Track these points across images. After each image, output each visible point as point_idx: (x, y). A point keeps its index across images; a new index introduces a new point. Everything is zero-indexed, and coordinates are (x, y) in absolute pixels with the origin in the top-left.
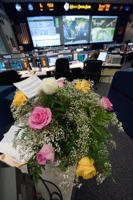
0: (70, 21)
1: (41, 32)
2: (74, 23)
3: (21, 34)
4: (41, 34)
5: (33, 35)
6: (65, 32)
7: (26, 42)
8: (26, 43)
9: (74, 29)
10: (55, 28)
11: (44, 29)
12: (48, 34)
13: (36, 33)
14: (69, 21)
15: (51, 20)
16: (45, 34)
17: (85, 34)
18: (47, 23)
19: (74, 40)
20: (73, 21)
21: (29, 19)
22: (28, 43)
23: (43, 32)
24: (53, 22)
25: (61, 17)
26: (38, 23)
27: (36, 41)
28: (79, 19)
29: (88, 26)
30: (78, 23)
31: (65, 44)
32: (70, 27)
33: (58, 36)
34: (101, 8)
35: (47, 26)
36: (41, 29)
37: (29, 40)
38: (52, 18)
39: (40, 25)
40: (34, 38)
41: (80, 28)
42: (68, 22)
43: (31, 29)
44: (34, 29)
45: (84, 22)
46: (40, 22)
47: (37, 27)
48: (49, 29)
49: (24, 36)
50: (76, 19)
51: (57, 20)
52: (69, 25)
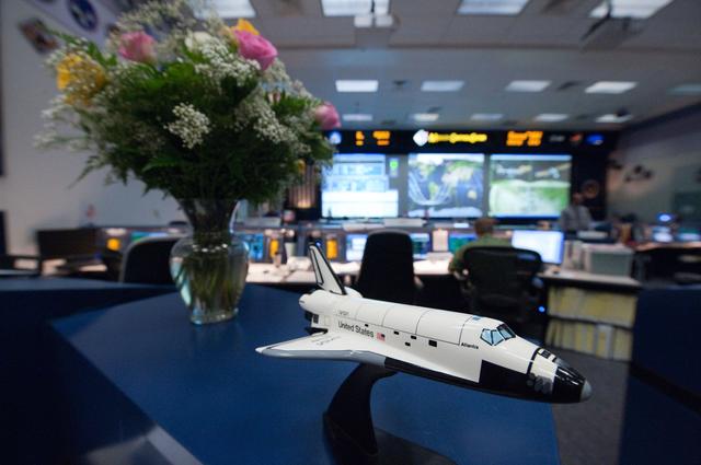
0: (429, 166)
1: (350, 184)
2: (439, 171)
4: (349, 189)
5: (326, 191)
6: (414, 190)
7: (304, 204)
8: (304, 206)
9: (439, 182)
10: (386, 178)
11: (357, 178)
12: (365, 189)
13: (335, 185)
14: (425, 165)
15: (381, 162)
16: (358, 189)
17: (472, 194)
18: (367, 167)
19: (438, 208)
20: (437, 165)
22: (309, 205)
23: (354, 186)
24: (383, 165)
25: (403, 157)
27: (331, 202)
28: (455, 161)
29: (481, 176)
30: (450, 169)
32: (428, 177)
33: (394, 195)
34: (514, 139)
35: (366, 174)
36: (349, 177)
37: (313, 200)
38: (381, 157)
39: (350, 170)
40: (326, 197)
41: (456, 179)
42: (422, 167)
46: (352, 166)
47: (341, 174)
48: (370, 179)
50: (445, 161)
51: (394, 163)
52: (425, 173)
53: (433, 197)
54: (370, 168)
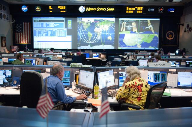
0: (87, 23)
1: (47, 33)
2: (93, 25)
3: (21, 33)
4: (47, 35)
5: (36, 35)
6: (80, 34)
8: (24, 43)
9: (93, 32)
10: (66, 29)
11: (51, 29)
12: (55, 35)
13: (40, 33)
14: (86, 23)
15: (63, 21)
16: (51, 35)
17: (110, 38)
18: (56, 24)
20: (91, 23)
21: (34, 19)
22: (26, 43)
23: (50, 33)
24: (64, 23)
25: (76, 18)
26: (45, 23)
27: (38, 41)
28: (100, 21)
29: (114, 29)
30: (98, 25)
32: (87, 29)
33: (70, 38)
34: (129, 10)
35: (55, 27)
37: (29, 40)
38: (63, 19)
39: (47, 25)
40: (36, 39)
41: (101, 30)
42: (84, 24)
43: (34, 29)
44: (38, 29)
45: (106, 24)
46: (48, 23)
47: (42, 27)
48: (57, 30)
49: (24, 36)
50: (95, 21)
51: (70, 22)
52: (86, 27)
53: (90, 39)
54: (58, 24)
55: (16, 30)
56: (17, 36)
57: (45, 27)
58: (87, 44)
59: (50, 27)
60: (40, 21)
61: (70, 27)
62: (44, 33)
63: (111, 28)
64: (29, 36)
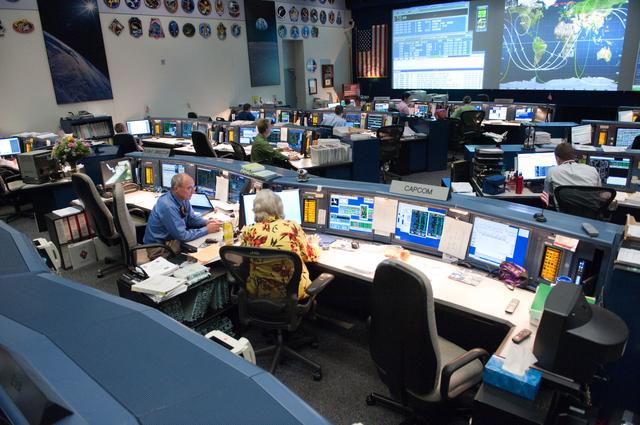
0: (534, 11)
1: (424, 47)
2: (551, 15)
3: (368, 53)
4: (422, 54)
5: (398, 56)
6: (509, 46)
7: (373, 74)
8: (374, 76)
9: (549, 37)
10: (470, 35)
11: (433, 37)
12: (442, 53)
13: (406, 48)
14: (529, 10)
15: (463, 12)
16: (434, 53)
17: (605, 54)
18: (445, 21)
19: (544, 77)
20: (547, 8)
21: (396, 13)
22: (378, 76)
23: (429, 47)
24: (467, 16)
26: (419, 21)
27: (406, 71)
29: (623, 22)
30: (569, 14)
31: (503, 87)
32: (531, 29)
33: (479, 59)
35: (444, 30)
36: (423, 37)
37: (383, 69)
39: (424, 26)
40: (397, 64)
41: (577, 29)
42: (524, 14)
43: (395, 39)
44: (404, 38)
45: (598, 7)
46: (427, 21)
47: (413, 34)
48: (449, 37)
49: (373, 58)
51: (482, 11)
52: (527, 24)
53: (537, 61)
54: (450, 21)
55: (358, 46)
56: (360, 59)
57: (420, 33)
58: (528, 76)
59: (431, 32)
60: (410, 17)
61: (482, 28)
62: (418, 48)
63: (611, 20)
64: (383, 59)
